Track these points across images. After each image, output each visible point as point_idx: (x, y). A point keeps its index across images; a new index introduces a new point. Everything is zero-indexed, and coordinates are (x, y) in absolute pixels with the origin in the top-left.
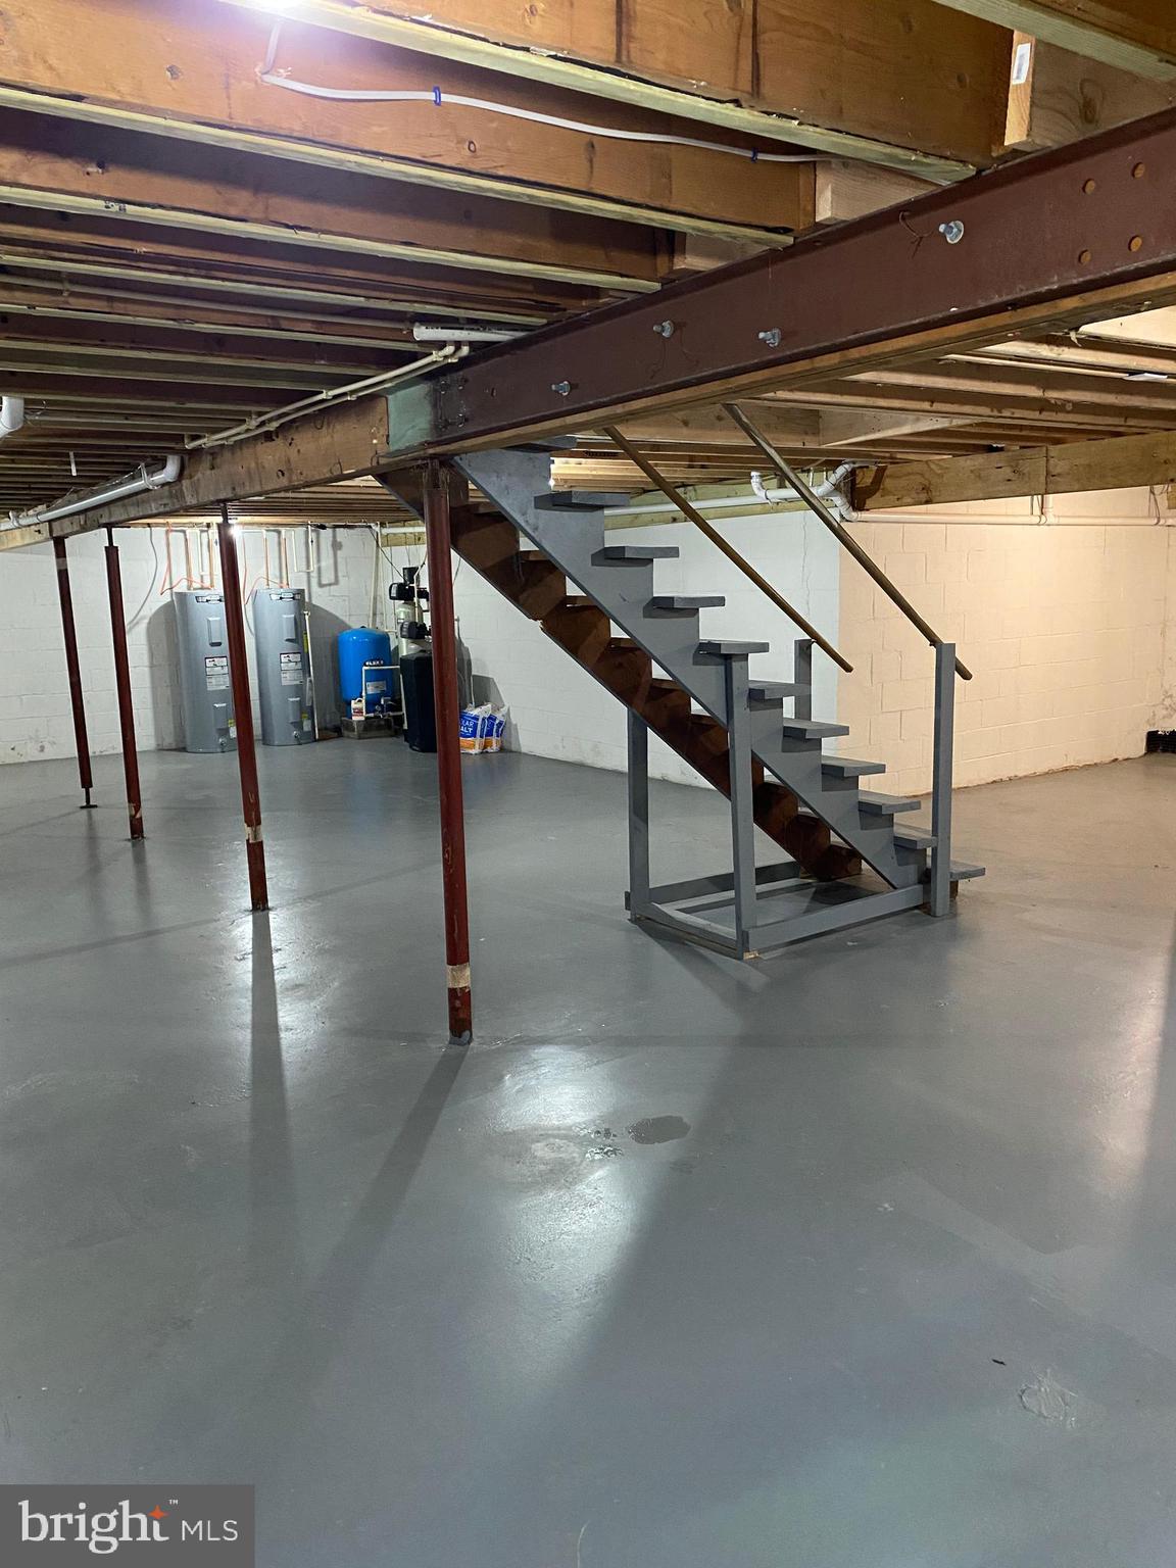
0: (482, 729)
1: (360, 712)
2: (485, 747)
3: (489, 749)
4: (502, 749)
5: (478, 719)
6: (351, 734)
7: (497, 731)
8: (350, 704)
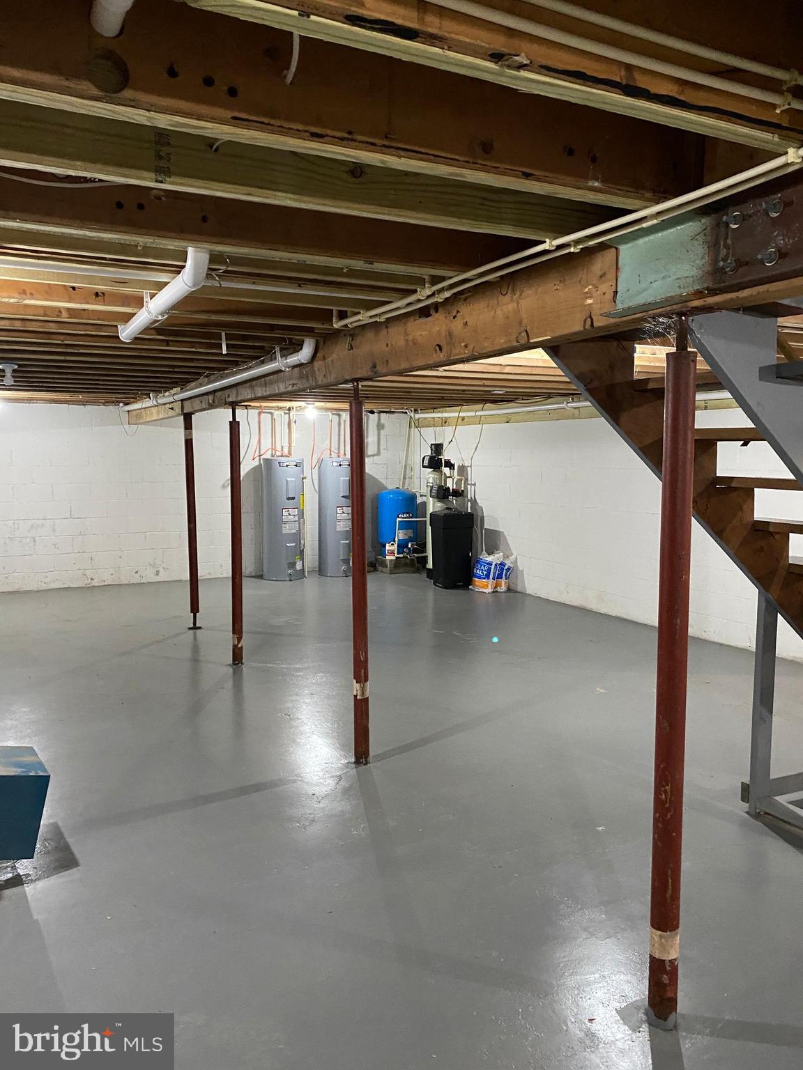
0: (494, 573)
1: (392, 553)
2: (496, 587)
3: (499, 589)
4: (509, 590)
5: (491, 565)
6: (384, 569)
7: (506, 575)
8: (385, 546)
